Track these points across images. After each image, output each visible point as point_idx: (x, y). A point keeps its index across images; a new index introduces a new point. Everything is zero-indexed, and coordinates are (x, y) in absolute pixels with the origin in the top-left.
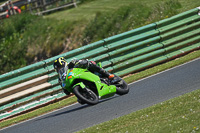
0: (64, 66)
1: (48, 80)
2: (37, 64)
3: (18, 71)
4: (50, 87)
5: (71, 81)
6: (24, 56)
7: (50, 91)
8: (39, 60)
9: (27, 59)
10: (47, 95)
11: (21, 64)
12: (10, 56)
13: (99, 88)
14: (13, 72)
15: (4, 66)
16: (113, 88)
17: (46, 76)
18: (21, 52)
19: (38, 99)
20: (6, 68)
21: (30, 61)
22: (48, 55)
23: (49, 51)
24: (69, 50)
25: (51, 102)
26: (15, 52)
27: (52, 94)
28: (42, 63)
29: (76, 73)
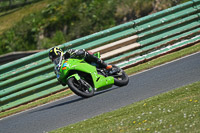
0: (59, 56)
1: (137, 40)
2: (126, 24)
3: (108, 31)
4: (140, 47)
5: (66, 72)
6: (113, 16)
7: (140, 51)
8: (128, 20)
9: (116, 19)
10: (136, 55)
11: (110, 24)
12: (99, 15)
13: (94, 80)
14: (102, 32)
15: (94, 25)
16: (111, 79)
17: (135, 37)
18: (110, 12)
19: (127, 59)
20: (95, 28)
21: (119, 21)
22: (137, 15)
23: (138, 12)
24: (158, 10)
25: (141, 63)
26: (104, 11)
27: (141, 54)
28: (131, 23)
29: (71, 64)
